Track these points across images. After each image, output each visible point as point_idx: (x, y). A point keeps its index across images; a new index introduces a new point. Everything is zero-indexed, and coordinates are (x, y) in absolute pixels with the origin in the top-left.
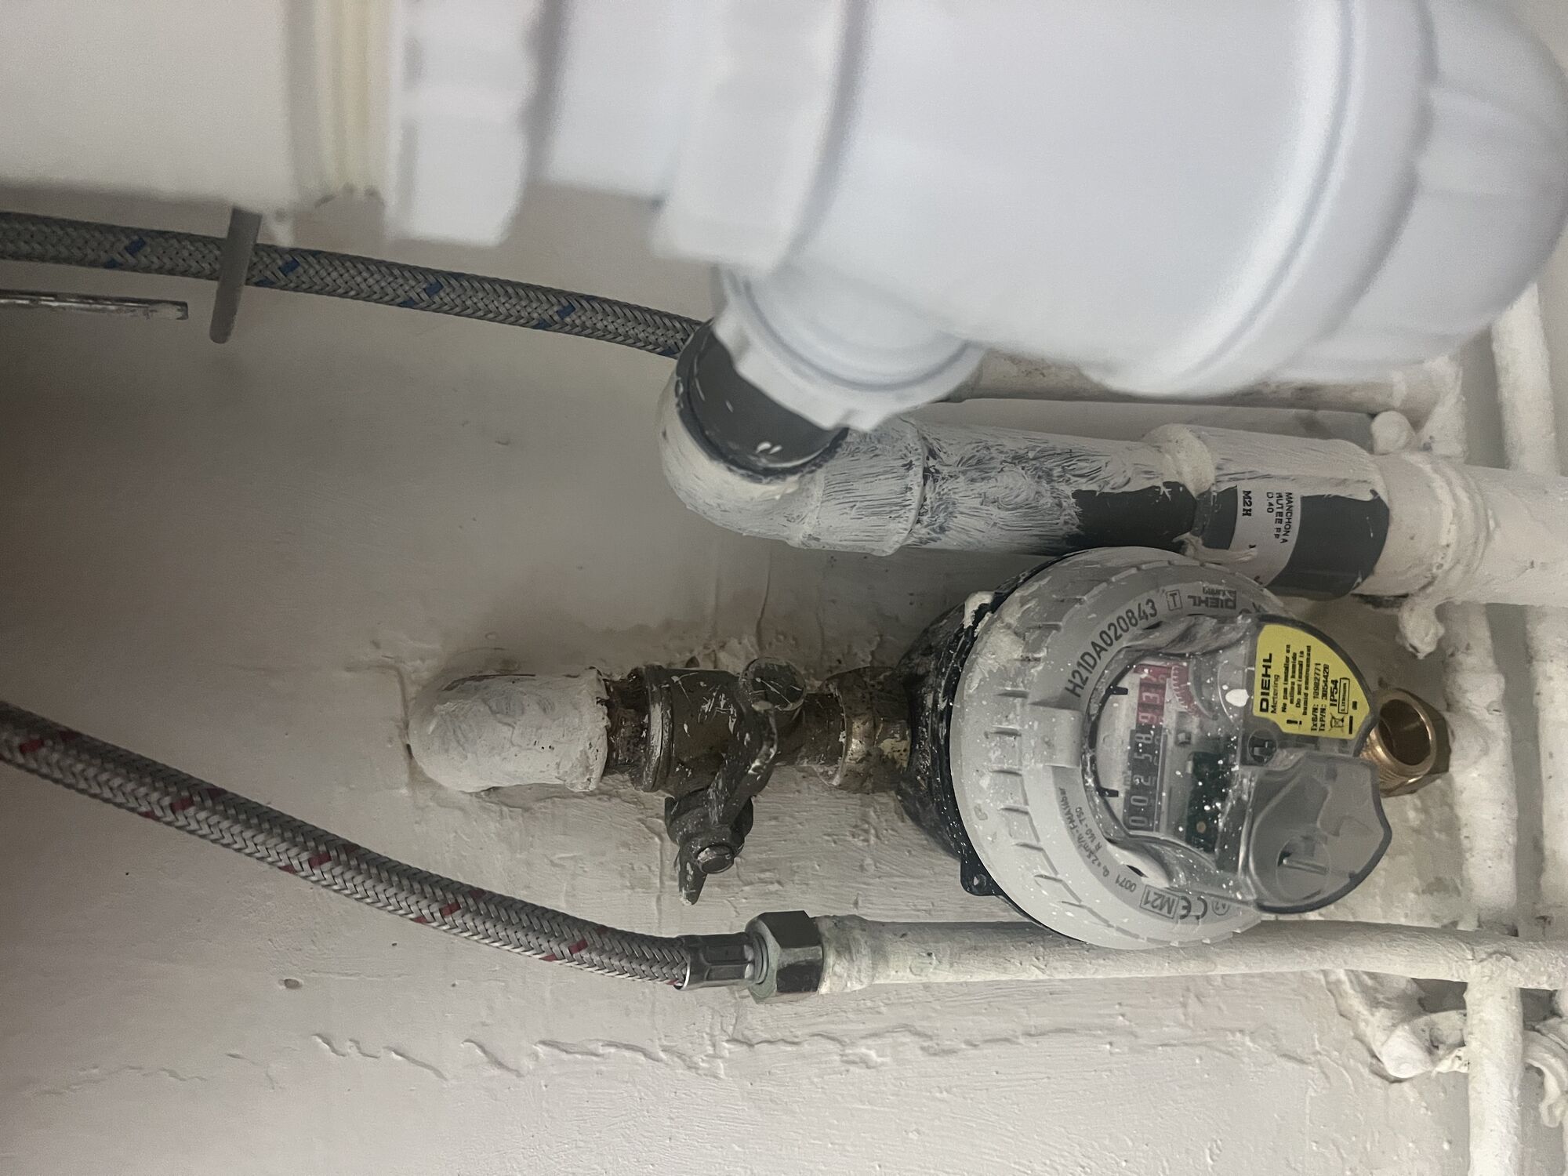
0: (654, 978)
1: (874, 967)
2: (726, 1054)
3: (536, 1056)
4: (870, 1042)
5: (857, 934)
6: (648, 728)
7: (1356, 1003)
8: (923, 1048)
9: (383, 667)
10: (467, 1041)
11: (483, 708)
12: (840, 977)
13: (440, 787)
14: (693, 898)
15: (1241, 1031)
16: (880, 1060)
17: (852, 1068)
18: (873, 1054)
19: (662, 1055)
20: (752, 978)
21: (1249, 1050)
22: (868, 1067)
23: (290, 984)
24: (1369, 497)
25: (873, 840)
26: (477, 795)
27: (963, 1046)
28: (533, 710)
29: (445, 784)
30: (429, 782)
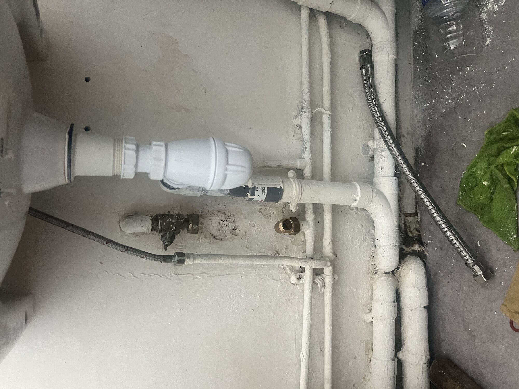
0: (158, 261)
1: (194, 261)
2: (173, 276)
3: (141, 275)
4: (198, 275)
5: (191, 255)
6: (158, 224)
7: (289, 271)
8: (207, 276)
9: (115, 213)
10: (130, 273)
11: (132, 220)
12: (188, 261)
13: (125, 232)
14: (166, 250)
15: (266, 275)
16: (200, 278)
17: (195, 279)
18: (198, 277)
19: (162, 276)
20: (174, 261)
21: (267, 279)
22: (197, 279)
23: (101, 263)
24: (279, 187)
25: (200, 242)
26: (131, 234)
27: (215, 276)
28: (140, 221)
29: (126, 232)
30: (123, 231)
